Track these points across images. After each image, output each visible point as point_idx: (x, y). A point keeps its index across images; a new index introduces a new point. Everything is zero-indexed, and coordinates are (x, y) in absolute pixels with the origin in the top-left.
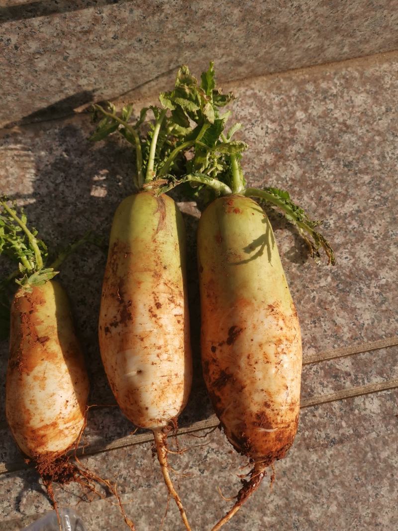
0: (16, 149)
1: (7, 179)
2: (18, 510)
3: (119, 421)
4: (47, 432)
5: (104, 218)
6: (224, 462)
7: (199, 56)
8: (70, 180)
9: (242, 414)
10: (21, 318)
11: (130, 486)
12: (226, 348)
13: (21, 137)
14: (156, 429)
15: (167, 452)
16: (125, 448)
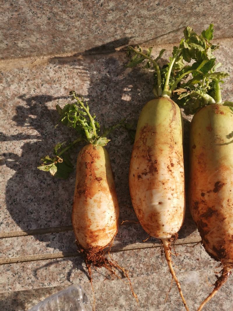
0: (79, 69)
1: (74, 86)
2: (69, 280)
3: (131, 234)
4: (100, 234)
5: (129, 114)
6: (193, 265)
7: (198, 22)
8: (110, 89)
9: (223, 235)
10: (86, 166)
11: (136, 273)
12: (212, 194)
13: (83, 62)
14: (164, 239)
15: (171, 254)
16: (134, 250)
